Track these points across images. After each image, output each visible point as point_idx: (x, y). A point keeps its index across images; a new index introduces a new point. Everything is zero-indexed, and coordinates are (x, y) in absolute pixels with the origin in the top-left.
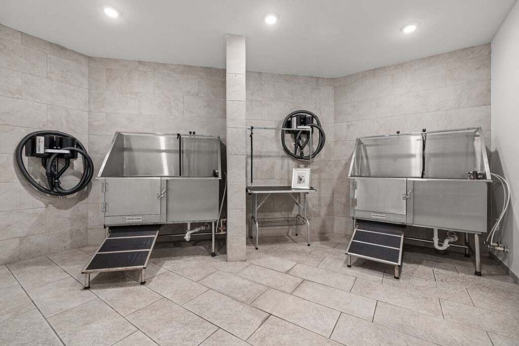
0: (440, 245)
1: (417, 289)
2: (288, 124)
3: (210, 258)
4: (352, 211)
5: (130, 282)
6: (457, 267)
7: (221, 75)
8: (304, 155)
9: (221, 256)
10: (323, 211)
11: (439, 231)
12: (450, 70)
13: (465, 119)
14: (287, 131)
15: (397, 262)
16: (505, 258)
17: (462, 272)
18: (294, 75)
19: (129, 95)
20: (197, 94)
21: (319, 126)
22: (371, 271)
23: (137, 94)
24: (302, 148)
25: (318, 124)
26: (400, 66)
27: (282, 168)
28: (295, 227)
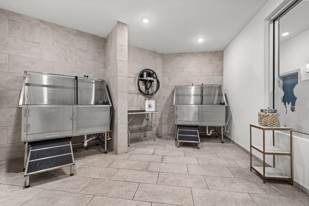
0: (209, 133)
1: (207, 151)
2: (141, 75)
3: (104, 154)
4: (176, 121)
5: (60, 177)
6: (215, 141)
7: (102, 41)
8: (150, 93)
9: (110, 152)
10: (157, 122)
11: (209, 127)
12: (210, 59)
13: (215, 81)
14: (140, 79)
15: (199, 141)
16: (229, 135)
17: (218, 142)
18: (144, 49)
19: (31, 44)
20: (87, 51)
21: (156, 78)
22: (188, 148)
23: (39, 44)
24: (148, 89)
25: (156, 77)
26: (192, 53)
27: (138, 100)
28: (144, 132)
